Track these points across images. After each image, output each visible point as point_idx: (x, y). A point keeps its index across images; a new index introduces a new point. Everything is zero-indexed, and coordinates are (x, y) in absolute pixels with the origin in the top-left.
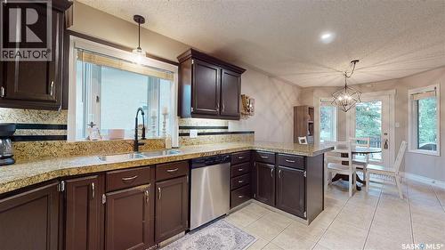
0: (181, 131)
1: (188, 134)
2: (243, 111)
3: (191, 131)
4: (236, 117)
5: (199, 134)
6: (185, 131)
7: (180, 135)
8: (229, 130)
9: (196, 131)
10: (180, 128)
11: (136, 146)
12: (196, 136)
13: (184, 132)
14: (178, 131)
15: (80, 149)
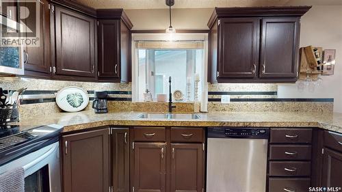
0: (211, 96)
1: (219, 100)
2: (308, 70)
3: (223, 97)
4: (290, 79)
5: (232, 100)
6: (216, 97)
7: (209, 100)
8: (279, 96)
9: (229, 97)
10: (210, 93)
11: (171, 108)
12: (229, 102)
13: (214, 97)
14: (207, 96)
15: (138, 107)
